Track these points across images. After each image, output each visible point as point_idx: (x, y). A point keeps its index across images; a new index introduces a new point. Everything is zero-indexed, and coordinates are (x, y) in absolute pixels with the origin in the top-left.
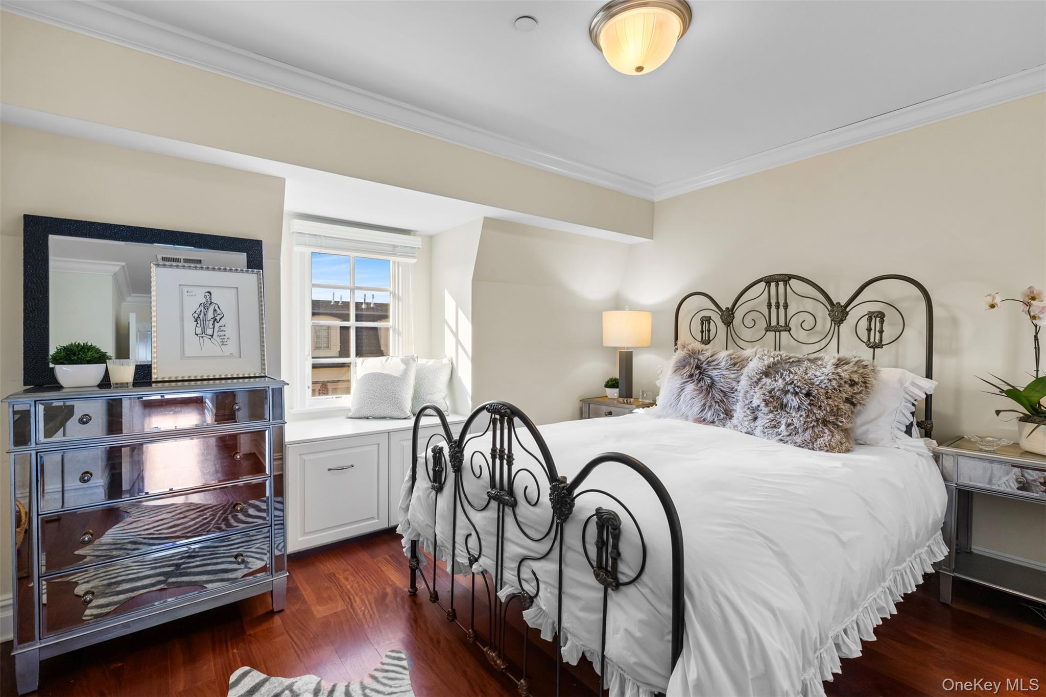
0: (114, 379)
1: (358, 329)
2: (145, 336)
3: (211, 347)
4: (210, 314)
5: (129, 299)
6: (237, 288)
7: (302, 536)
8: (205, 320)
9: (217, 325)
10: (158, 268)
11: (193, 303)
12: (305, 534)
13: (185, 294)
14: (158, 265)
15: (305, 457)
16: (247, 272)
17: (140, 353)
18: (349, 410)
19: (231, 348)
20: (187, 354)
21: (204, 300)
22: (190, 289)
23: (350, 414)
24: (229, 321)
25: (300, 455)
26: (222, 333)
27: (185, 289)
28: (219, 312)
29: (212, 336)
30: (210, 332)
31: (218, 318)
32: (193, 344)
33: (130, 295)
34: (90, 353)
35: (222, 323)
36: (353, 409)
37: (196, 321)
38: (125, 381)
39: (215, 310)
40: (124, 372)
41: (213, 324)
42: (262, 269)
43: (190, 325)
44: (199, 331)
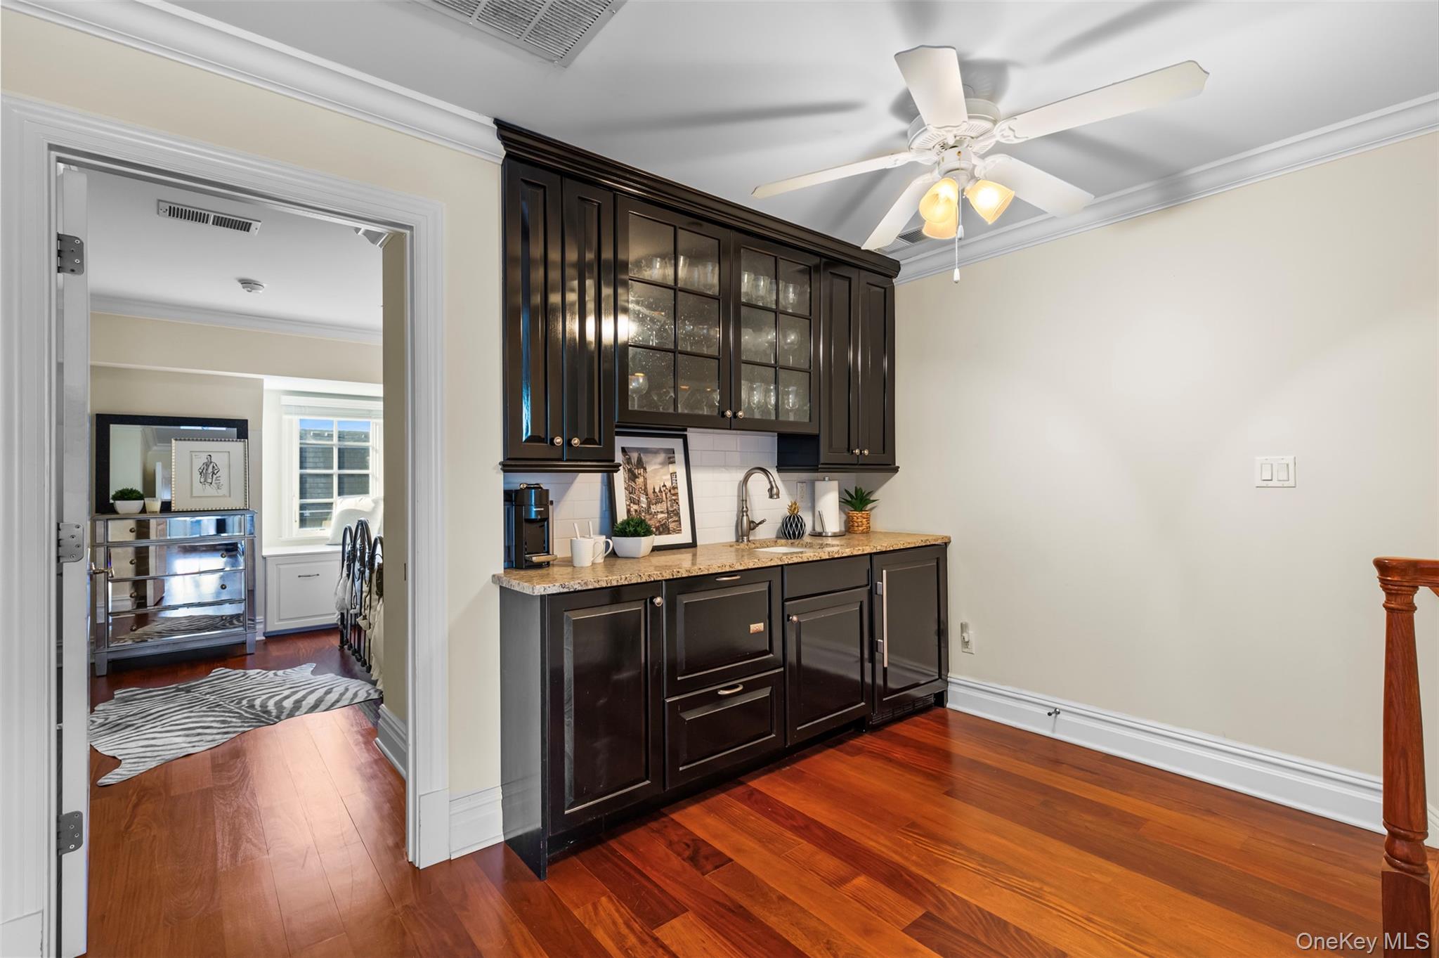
0: (148, 509)
1: (340, 476)
2: (168, 482)
3: (210, 490)
4: (210, 470)
5: (155, 448)
6: (229, 452)
7: (277, 622)
8: (206, 473)
9: (215, 476)
10: (177, 442)
11: (200, 461)
12: (280, 620)
13: (194, 457)
14: (176, 440)
15: (281, 567)
16: (236, 441)
17: (163, 494)
18: (328, 539)
19: (224, 491)
20: (194, 495)
21: (206, 461)
22: (197, 454)
23: (328, 542)
24: (223, 474)
25: (277, 565)
26: (218, 482)
27: (194, 454)
28: (216, 468)
29: (211, 483)
30: (210, 481)
31: (215, 472)
32: (198, 488)
33: (156, 445)
34: (135, 494)
35: (217, 475)
36: (331, 539)
37: (201, 474)
38: (155, 510)
39: (213, 467)
40: (156, 505)
41: (212, 476)
42: (247, 438)
43: (197, 476)
44: (202, 480)
